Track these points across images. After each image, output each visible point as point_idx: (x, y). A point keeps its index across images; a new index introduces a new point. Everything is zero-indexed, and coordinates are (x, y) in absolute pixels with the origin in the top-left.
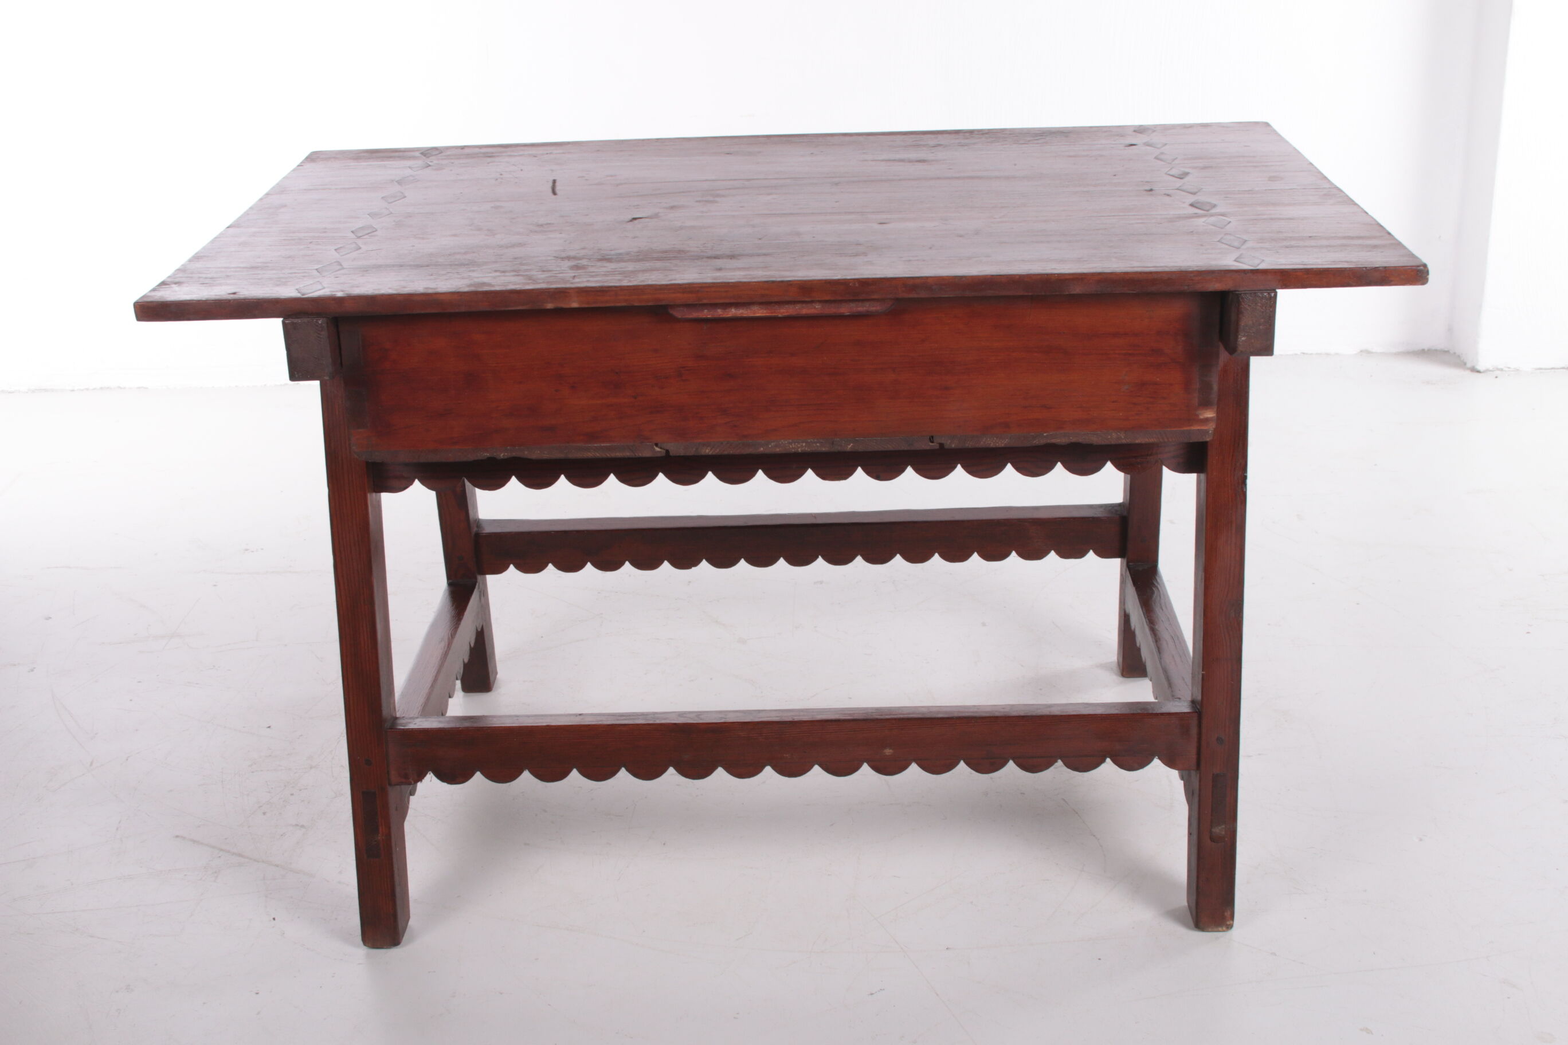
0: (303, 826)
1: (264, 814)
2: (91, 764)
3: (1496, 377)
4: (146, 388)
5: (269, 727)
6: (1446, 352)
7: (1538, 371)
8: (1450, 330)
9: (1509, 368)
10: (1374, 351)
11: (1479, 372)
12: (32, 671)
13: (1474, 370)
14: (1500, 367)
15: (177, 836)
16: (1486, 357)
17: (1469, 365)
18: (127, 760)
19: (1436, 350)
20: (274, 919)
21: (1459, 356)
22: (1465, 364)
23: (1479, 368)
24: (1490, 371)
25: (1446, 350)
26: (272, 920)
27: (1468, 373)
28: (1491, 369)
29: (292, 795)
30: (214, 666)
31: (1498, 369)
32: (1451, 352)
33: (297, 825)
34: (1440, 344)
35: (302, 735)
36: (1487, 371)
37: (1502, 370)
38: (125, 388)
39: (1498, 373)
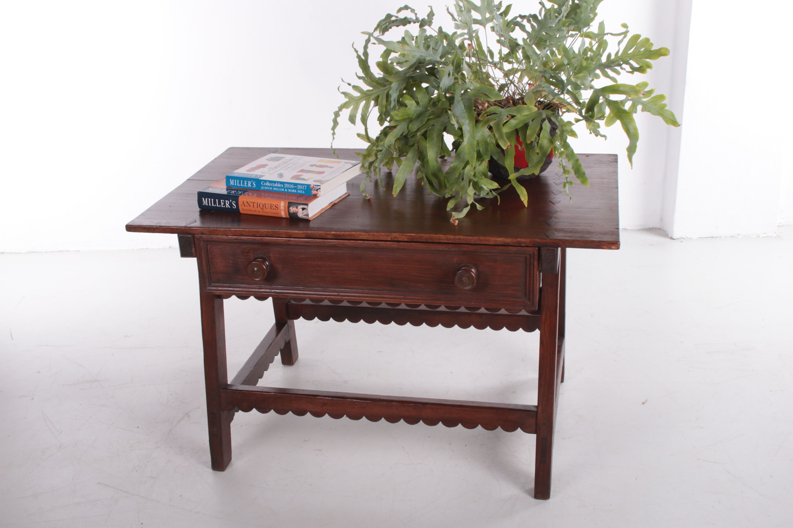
0: (154, 478)
1: (137, 471)
2: (60, 447)
3: (681, 242)
4: (79, 251)
5: (138, 427)
6: (660, 229)
7: (700, 239)
8: (662, 219)
9: (687, 237)
10: (628, 229)
11: (674, 239)
12: (33, 399)
13: (672, 238)
14: (683, 237)
15: (99, 483)
16: (677, 231)
17: (670, 236)
18: (76, 444)
19: (656, 228)
20: (142, 524)
21: (665, 232)
22: (668, 235)
23: (674, 237)
24: (679, 239)
25: (660, 228)
26: (141, 524)
27: (669, 240)
28: (679, 238)
29: (149, 462)
30: (113, 396)
31: (682, 238)
32: (662, 229)
33: (151, 477)
34: (657, 225)
35: (152, 431)
36: (677, 239)
37: (684, 238)
38: (70, 251)
39: (682, 240)
